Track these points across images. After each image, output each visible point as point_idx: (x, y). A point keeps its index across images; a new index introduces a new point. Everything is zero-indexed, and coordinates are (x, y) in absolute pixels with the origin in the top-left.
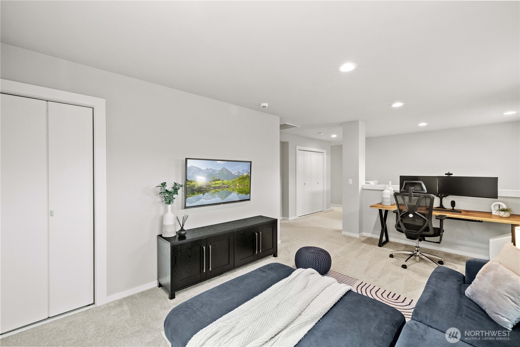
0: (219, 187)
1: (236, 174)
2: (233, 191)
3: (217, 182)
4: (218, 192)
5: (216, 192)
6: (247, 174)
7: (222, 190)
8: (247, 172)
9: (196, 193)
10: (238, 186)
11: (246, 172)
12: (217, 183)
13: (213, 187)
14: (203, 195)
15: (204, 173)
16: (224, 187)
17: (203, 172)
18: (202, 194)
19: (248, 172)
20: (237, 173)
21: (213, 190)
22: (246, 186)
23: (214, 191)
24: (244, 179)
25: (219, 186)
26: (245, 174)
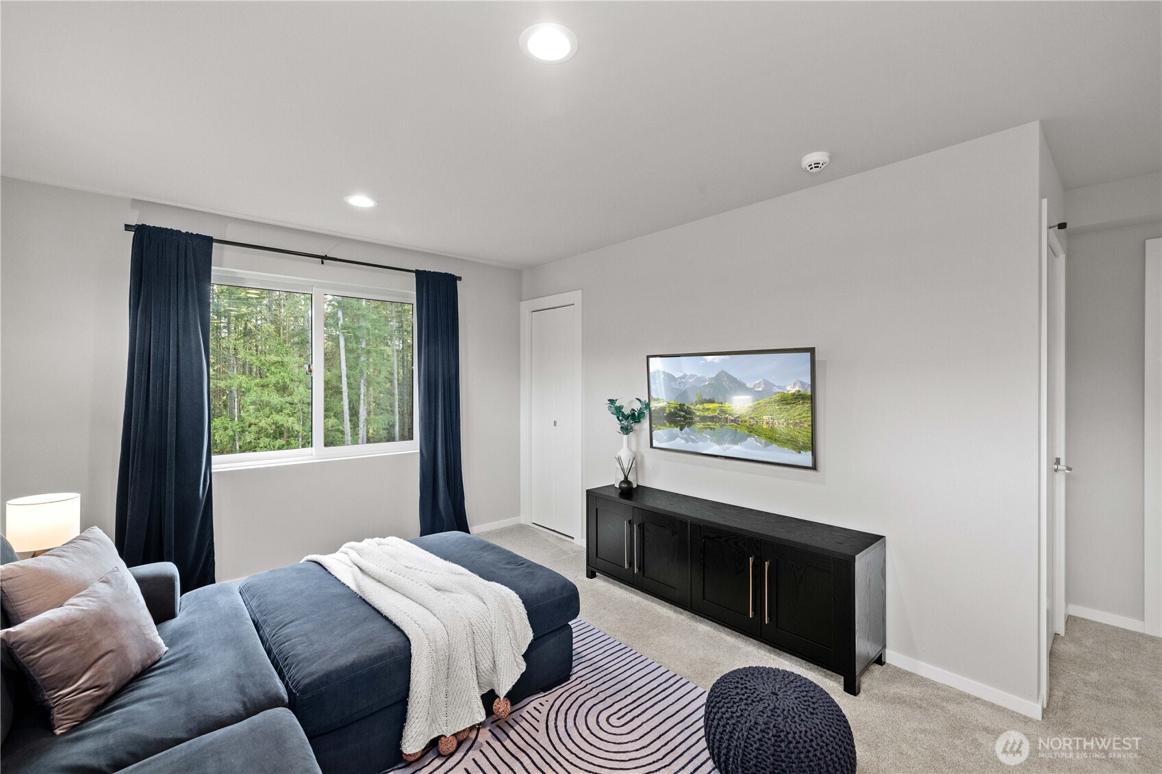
0: (712, 419)
1: (760, 389)
2: (751, 432)
3: (707, 406)
4: (711, 429)
5: (706, 428)
6: (797, 388)
7: (722, 426)
8: (799, 384)
9: (668, 424)
10: (767, 423)
11: (795, 384)
12: (708, 409)
13: (699, 416)
14: (681, 429)
15: (679, 383)
16: (727, 418)
17: (677, 382)
18: (679, 429)
19: (803, 384)
20: (763, 386)
21: (698, 422)
22: (796, 424)
23: (702, 426)
24: (788, 404)
25: (714, 414)
26: (788, 388)
